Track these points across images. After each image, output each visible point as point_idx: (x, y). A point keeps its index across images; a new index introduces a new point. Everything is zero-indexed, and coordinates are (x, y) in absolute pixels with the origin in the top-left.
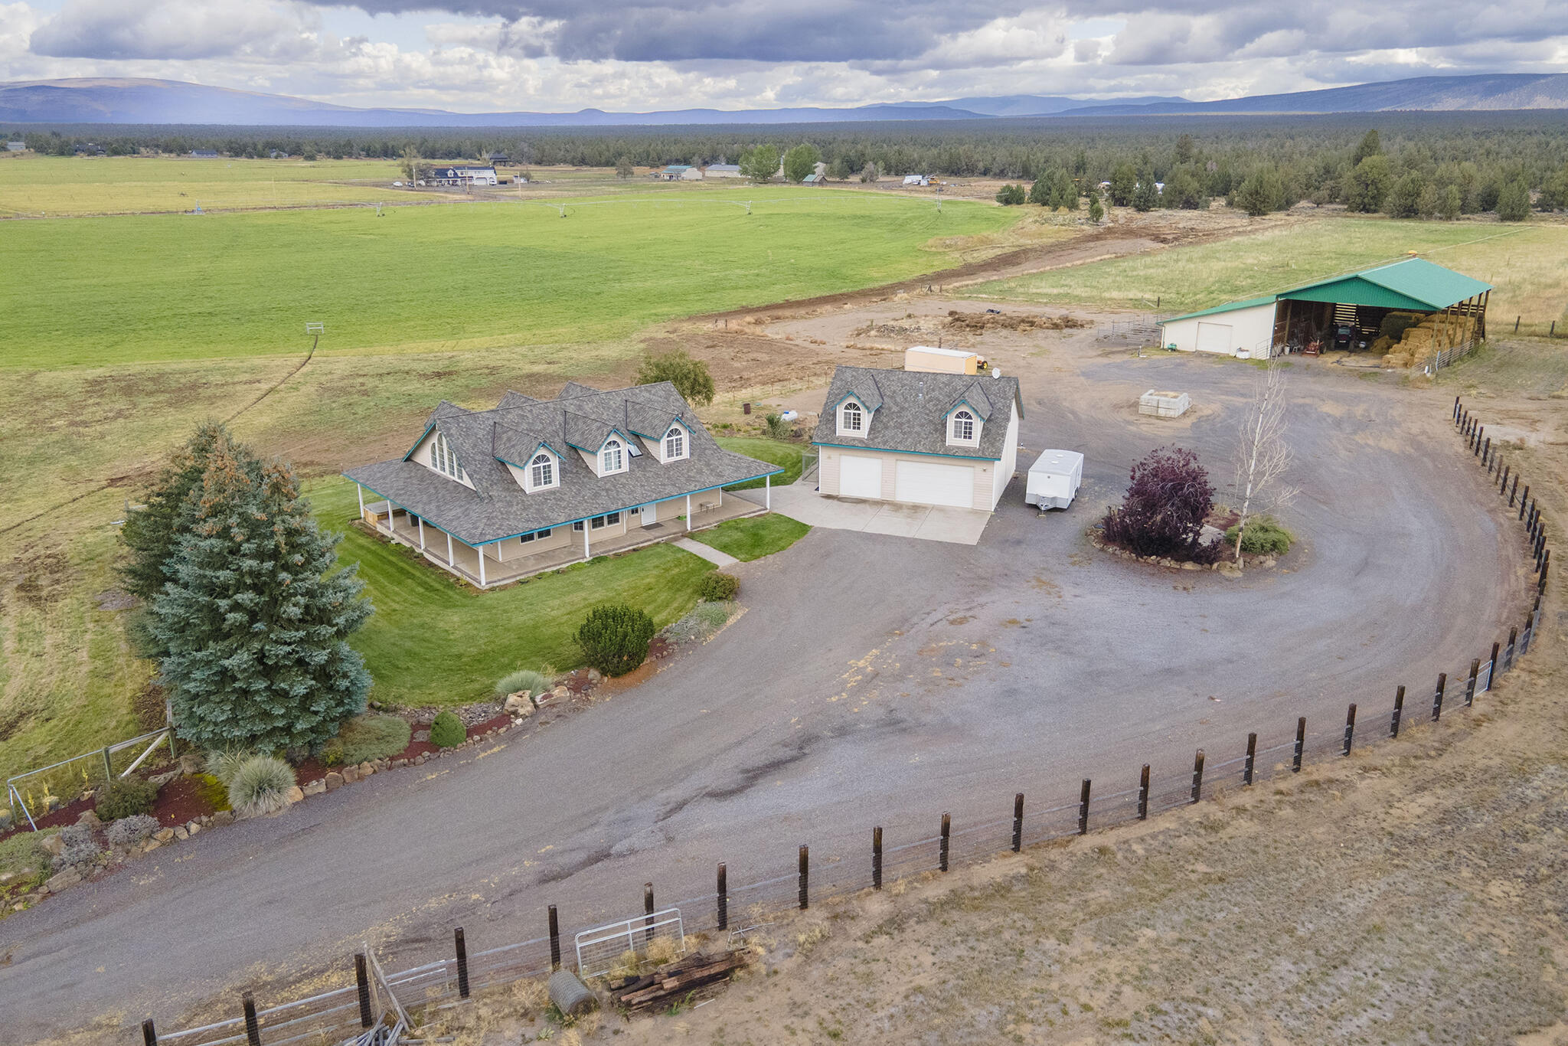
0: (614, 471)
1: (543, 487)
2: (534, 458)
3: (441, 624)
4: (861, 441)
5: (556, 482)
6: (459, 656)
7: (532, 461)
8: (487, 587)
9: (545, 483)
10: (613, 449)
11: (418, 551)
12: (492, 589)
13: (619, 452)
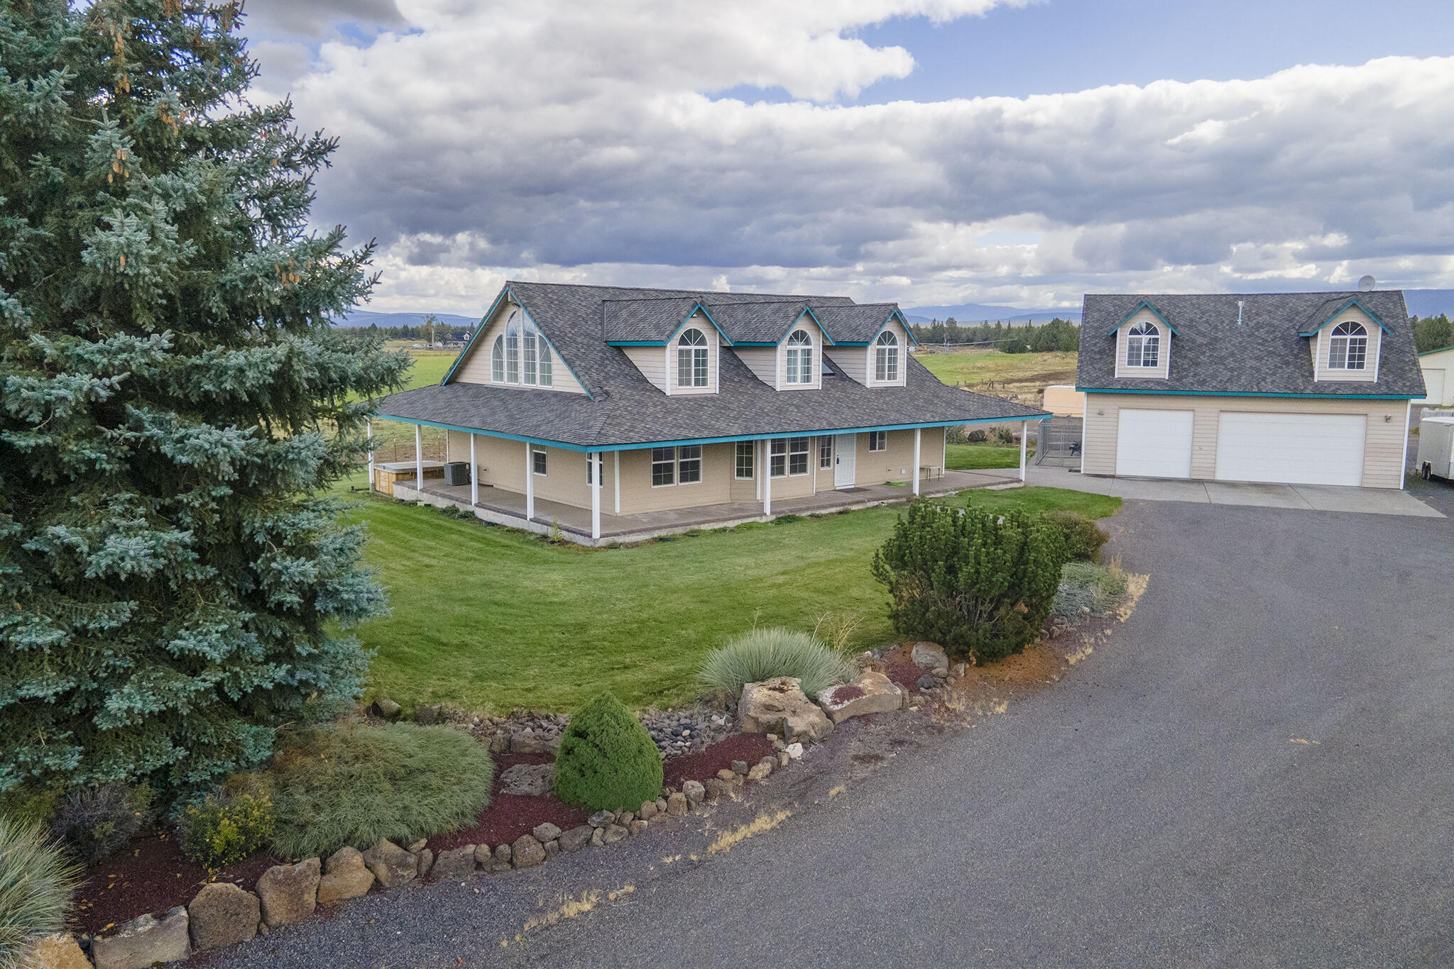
0: (798, 385)
1: (692, 390)
2: (681, 332)
3: (527, 583)
4: (1159, 382)
5: (712, 386)
6: (582, 627)
7: (677, 337)
8: (603, 542)
9: (697, 383)
10: (799, 347)
11: (462, 508)
12: (613, 546)
13: (808, 352)
